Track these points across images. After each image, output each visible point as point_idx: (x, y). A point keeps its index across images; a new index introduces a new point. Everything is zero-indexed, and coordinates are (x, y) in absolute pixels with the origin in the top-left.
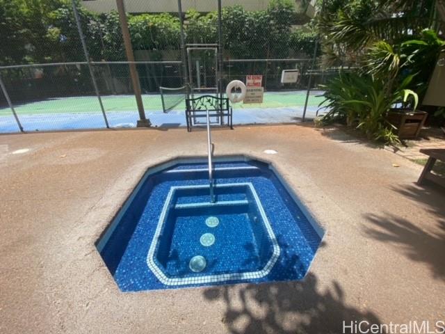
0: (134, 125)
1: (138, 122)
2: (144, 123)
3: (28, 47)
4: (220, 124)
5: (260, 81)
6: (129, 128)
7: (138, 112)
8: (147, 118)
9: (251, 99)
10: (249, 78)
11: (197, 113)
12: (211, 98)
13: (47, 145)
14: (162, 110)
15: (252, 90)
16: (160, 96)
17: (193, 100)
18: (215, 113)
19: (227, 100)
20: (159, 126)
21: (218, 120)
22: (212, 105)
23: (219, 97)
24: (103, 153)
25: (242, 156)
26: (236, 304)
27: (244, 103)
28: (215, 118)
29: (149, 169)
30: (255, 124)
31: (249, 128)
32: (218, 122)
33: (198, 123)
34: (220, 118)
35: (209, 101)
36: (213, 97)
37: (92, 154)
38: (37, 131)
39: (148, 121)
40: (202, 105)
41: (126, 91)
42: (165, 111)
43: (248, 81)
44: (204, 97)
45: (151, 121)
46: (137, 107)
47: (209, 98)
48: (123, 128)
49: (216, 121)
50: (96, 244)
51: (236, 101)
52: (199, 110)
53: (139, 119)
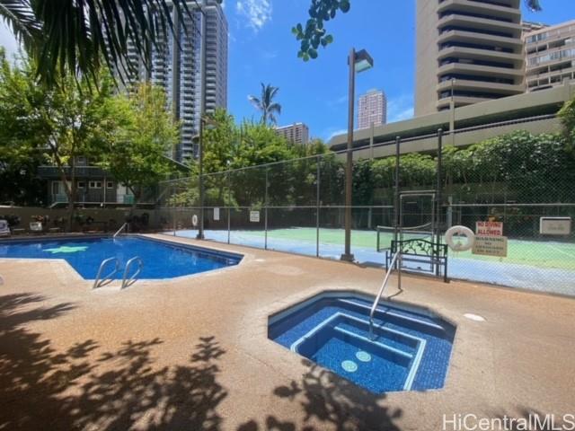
0: (338, 257)
1: (342, 256)
2: (348, 257)
3: (292, 189)
4: (434, 273)
5: (501, 229)
6: (334, 260)
7: (344, 246)
8: (351, 253)
9: (485, 250)
10: (479, 225)
11: (405, 256)
12: (423, 242)
13: (275, 260)
14: (376, 249)
15: (487, 239)
16: (376, 233)
17: (401, 242)
18: (429, 259)
19: (446, 247)
20: (360, 262)
21: (433, 268)
22: (423, 249)
23: (435, 242)
24: (303, 273)
25: (426, 309)
26: (316, 373)
27: (474, 253)
28: (429, 265)
29: (325, 292)
30: (495, 285)
31: (476, 286)
32: (433, 271)
33: (405, 267)
34: (435, 266)
35: (420, 245)
36: (426, 242)
37: (295, 271)
38: (274, 250)
39: (352, 256)
40: (411, 248)
41: (355, 226)
42: (378, 250)
43: (478, 228)
44: (413, 240)
45: (355, 257)
46: (344, 242)
47: (420, 242)
48: (329, 259)
49: (429, 269)
50: (270, 317)
51: (458, 248)
52: (406, 253)
53: (344, 253)
